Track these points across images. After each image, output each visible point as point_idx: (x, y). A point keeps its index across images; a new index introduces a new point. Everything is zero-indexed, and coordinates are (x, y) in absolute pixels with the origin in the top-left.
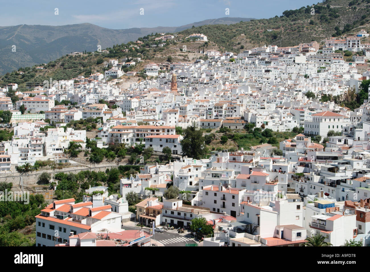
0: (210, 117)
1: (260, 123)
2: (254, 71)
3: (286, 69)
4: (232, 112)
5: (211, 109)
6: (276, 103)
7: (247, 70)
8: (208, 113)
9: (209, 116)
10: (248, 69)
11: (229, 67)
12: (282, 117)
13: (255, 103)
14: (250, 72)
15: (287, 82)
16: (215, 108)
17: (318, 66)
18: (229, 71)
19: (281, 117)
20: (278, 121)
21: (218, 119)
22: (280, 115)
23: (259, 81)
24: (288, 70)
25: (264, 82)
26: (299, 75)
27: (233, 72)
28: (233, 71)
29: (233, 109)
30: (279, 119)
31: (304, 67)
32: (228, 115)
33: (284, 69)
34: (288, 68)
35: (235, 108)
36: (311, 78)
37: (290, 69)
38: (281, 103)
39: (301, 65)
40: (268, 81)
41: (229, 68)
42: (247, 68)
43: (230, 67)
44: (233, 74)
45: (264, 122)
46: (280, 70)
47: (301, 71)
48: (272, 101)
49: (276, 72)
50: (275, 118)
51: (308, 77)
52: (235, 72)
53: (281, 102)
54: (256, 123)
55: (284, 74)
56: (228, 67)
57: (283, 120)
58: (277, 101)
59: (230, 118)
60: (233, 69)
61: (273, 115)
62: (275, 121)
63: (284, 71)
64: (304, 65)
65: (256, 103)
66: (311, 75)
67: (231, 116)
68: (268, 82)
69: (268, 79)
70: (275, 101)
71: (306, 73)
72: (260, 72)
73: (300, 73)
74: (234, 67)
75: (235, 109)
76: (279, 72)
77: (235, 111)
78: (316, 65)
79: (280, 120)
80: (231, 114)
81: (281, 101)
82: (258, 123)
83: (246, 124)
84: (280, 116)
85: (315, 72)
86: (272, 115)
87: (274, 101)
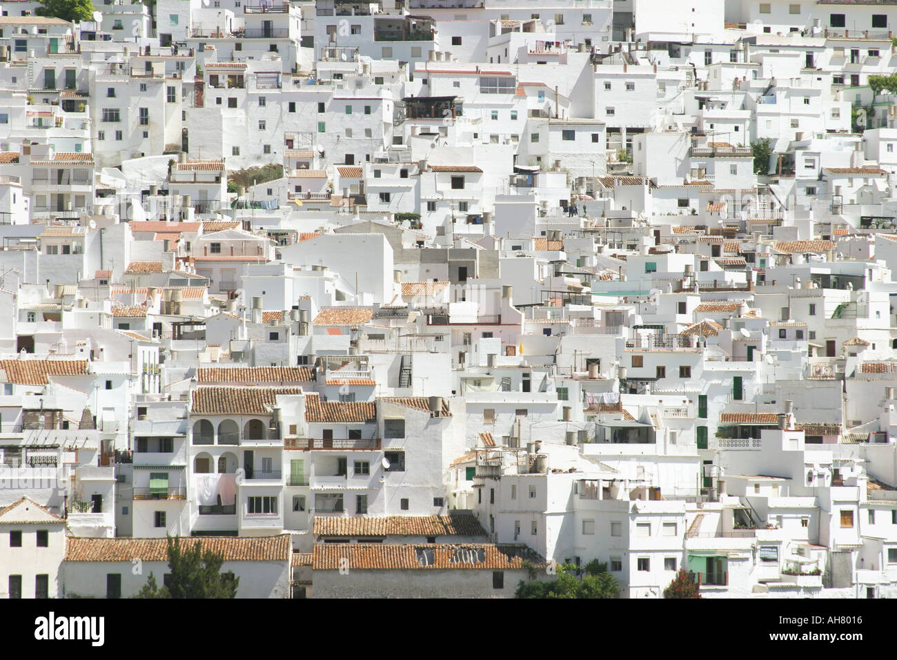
0: (160, 519)
1: (657, 562)
2: (307, 111)
3: (584, 89)
4: (362, 468)
5: (166, 444)
6: (694, 385)
7: (235, 93)
8: (140, 480)
9: (143, 512)
10: (252, 87)
11: (69, 63)
12: (835, 512)
13: (527, 387)
14: (273, 111)
15: (641, 208)
16: (204, 432)
17: (837, 70)
18: (70, 106)
19: (819, 510)
20: (800, 552)
21: (234, 533)
22: (814, 493)
23: (385, 197)
24: (602, 100)
25: (432, 206)
26: (703, 146)
27: (112, 116)
28: (111, 103)
29: (377, 444)
30: (804, 533)
31: (729, 75)
32: (321, 496)
33: (564, 92)
34: (599, 84)
35: (396, 428)
36: (813, 174)
37: (617, 96)
38: (738, 392)
39: (697, 57)
40: (459, 194)
41: (70, 75)
42: (238, 81)
43: (78, 65)
44: (110, 129)
45: (692, 555)
46: (533, 102)
47: (715, 113)
48: (661, 372)
49: (504, 114)
50: (771, 519)
51: (787, 166)
52: (131, 118)
53: (738, 382)
54: (617, 566)
55: (569, 135)
56: (60, 66)
57: (839, 536)
58: (707, 375)
59: (345, 522)
60: (112, 81)
61: (750, 492)
62: (774, 546)
63: (567, 114)
64: (717, 57)
65: (535, 385)
66: (799, 143)
67: (361, 505)
68: (463, 206)
69: (458, 183)
70: (685, 372)
71: (763, 133)
72: (358, 115)
73: (706, 127)
74: (112, 69)
75: (393, 445)
76: (523, 116)
77: (396, 460)
78: (821, 60)
79: (817, 541)
80: (353, 484)
81: (741, 367)
82: (644, 565)
83: (523, 576)
84: (809, 502)
85: (836, 125)
86: (742, 496)
87: (672, 371)
